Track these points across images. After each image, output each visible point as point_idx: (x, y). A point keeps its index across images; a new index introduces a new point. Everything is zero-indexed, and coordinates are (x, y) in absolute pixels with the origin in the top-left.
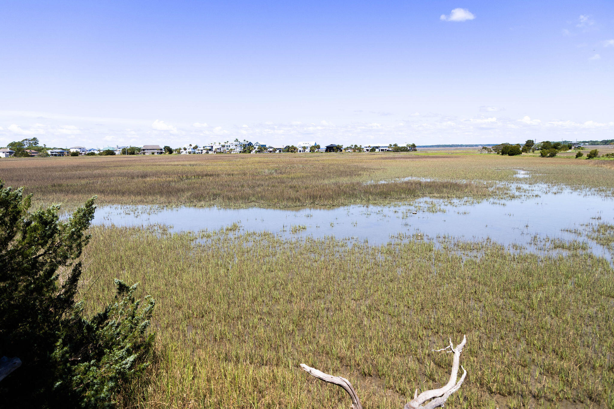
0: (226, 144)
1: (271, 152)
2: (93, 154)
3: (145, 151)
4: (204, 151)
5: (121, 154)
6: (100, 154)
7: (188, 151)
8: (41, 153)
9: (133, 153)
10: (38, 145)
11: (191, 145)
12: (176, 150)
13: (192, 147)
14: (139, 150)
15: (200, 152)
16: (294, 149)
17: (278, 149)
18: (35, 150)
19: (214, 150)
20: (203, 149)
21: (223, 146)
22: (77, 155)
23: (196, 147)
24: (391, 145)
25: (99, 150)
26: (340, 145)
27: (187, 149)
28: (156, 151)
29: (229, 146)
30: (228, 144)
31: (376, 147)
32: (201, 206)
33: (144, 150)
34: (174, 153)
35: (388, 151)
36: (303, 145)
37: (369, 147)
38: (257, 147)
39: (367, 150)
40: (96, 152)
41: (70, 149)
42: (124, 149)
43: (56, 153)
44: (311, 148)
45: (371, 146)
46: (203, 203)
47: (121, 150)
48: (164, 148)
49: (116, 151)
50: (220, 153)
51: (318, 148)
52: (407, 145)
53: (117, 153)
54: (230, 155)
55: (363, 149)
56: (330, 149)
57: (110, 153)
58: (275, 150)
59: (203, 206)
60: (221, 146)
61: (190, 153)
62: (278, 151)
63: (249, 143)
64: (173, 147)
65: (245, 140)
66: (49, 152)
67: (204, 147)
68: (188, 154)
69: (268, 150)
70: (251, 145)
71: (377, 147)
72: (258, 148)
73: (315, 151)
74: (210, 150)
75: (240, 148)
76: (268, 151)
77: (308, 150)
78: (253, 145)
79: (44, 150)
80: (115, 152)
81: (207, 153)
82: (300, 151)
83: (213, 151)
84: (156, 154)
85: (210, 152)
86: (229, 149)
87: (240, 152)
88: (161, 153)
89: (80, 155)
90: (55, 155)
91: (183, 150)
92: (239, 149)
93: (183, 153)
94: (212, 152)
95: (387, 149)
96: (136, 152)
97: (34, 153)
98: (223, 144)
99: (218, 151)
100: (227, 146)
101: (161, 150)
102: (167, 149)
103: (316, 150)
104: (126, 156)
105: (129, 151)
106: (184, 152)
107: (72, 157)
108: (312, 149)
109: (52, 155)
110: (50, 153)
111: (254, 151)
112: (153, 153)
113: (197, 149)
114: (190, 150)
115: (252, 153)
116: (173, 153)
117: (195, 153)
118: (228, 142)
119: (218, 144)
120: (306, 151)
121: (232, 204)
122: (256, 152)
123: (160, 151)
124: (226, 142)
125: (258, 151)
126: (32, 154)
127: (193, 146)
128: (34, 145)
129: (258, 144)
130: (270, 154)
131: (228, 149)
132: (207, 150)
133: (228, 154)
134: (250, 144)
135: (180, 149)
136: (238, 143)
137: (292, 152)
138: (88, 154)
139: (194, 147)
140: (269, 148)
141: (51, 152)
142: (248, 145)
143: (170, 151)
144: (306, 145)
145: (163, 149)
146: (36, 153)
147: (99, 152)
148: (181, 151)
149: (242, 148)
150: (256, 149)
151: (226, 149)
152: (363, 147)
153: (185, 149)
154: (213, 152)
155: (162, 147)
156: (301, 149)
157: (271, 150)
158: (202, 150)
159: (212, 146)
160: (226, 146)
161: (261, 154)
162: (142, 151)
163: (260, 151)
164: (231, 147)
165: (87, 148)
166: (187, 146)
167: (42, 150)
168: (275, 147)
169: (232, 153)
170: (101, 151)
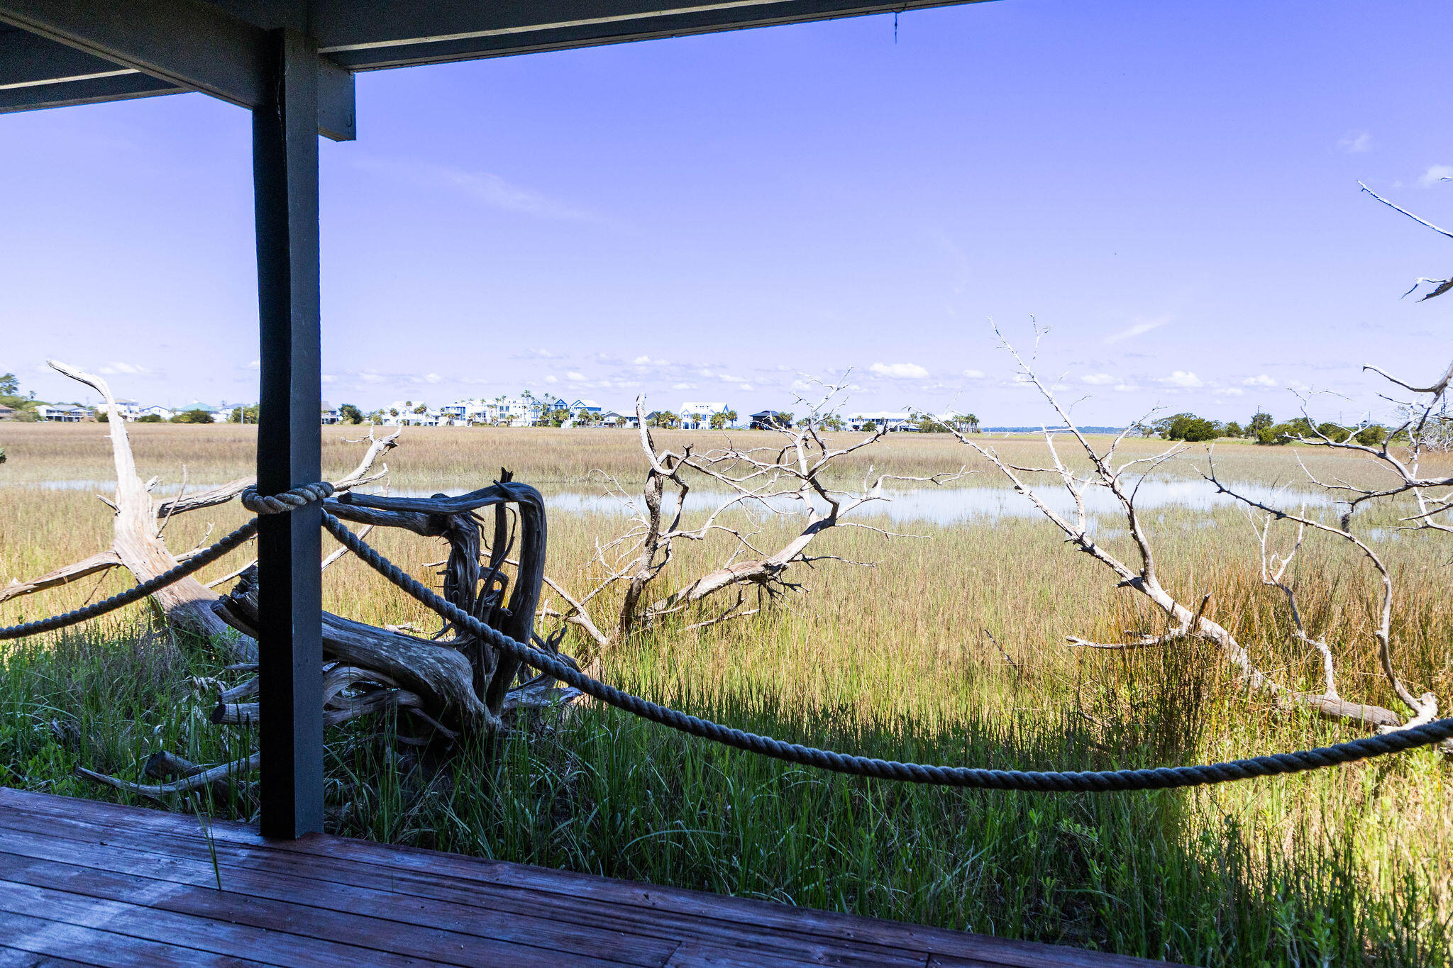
0: (500, 404)
1: (612, 425)
2: (155, 419)
4: (443, 420)
5: (226, 422)
6: (175, 420)
7: (401, 417)
8: (19, 412)
10: (15, 393)
11: (409, 404)
12: (371, 415)
13: (412, 409)
15: (434, 421)
16: (672, 421)
17: (630, 419)
18: (7, 405)
19: (467, 418)
20: (439, 414)
21: (492, 408)
23: (421, 410)
24: (914, 416)
25: (174, 411)
26: (787, 412)
27: (401, 414)
29: (507, 408)
30: (505, 403)
31: (877, 420)
34: (366, 421)
35: (906, 430)
36: (693, 412)
37: (860, 418)
38: (577, 412)
39: (856, 427)
40: (166, 415)
41: (95, 406)
42: (239, 409)
43: (60, 415)
44: (714, 418)
45: (864, 418)
47: (230, 412)
48: (342, 410)
49: (216, 413)
50: (484, 423)
51: (732, 420)
52: (956, 417)
53: (218, 418)
54: (506, 430)
55: (844, 424)
56: (760, 422)
57: (202, 417)
58: (623, 421)
60: (486, 409)
61: (406, 423)
62: (629, 424)
64: (364, 410)
65: (547, 395)
66: (42, 411)
67: (443, 410)
68: (401, 424)
69: (606, 420)
70: (562, 407)
71: (880, 421)
72: (580, 416)
73: (724, 427)
74: (458, 416)
75: (533, 414)
76: (605, 423)
77: (705, 424)
78: (568, 407)
79: (28, 405)
80: (212, 415)
81: (450, 423)
82: (686, 427)
83: (464, 419)
85: (458, 423)
86: (507, 414)
87: (534, 424)
88: (334, 420)
90: (58, 419)
91: (388, 416)
92: (530, 417)
93: (388, 422)
94: (462, 421)
95: (905, 424)
98: (492, 402)
99: (478, 419)
100: (502, 408)
101: (333, 412)
102: (349, 412)
103: (728, 423)
104: (241, 424)
105: (250, 414)
106: (392, 422)
107: (101, 424)
108: (716, 423)
109: (50, 418)
110: (43, 414)
111: (568, 424)
113: (425, 413)
114: (408, 416)
115: (562, 426)
116: (362, 423)
117: (419, 424)
118: (504, 397)
119: (480, 403)
120: (700, 427)
122: (574, 424)
123: (330, 417)
124: (500, 397)
125: (579, 424)
127: (416, 406)
128: (5, 394)
129: (580, 405)
130: (610, 429)
131: (503, 416)
132: (451, 416)
133: (503, 426)
134: (560, 403)
135: (381, 413)
136: (530, 401)
137: (664, 426)
138: (143, 419)
139: (418, 409)
140: (608, 415)
141: (48, 411)
142: (556, 406)
143: (357, 418)
144: (701, 412)
145: (338, 413)
146: (7, 411)
147: (172, 415)
148: (384, 417)
149: (541, 414)
150: (576, 419)
151: (498, 416)
152: (842, 419)
153: (395, 413)
154: (465, 421)
155: (336, 406)
156: (690, 421)
157: (612, 419)
158: (437, 418)
159: (465, 408)
160: (498, 409)
161: (587, 428)
163: (583, 423)
164: (512, 411)
165: (143, 405)
166: (399, 407)
167: (25, 406)
168: (625, 414)
169: (513, 424)
170: (179, 413)
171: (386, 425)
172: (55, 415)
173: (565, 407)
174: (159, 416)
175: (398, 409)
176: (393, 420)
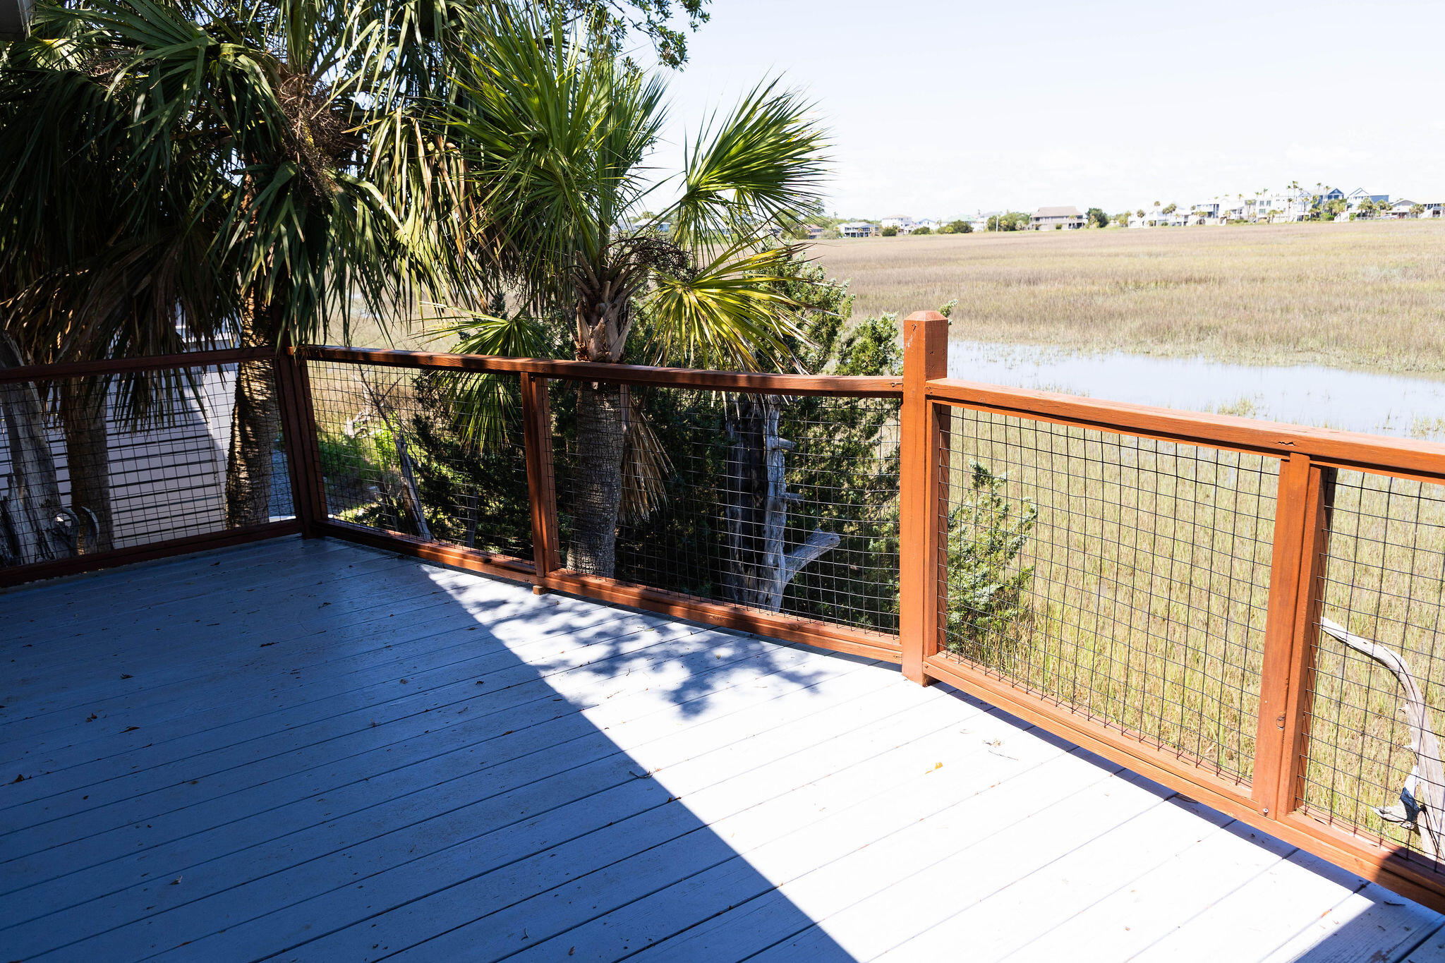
0: (1259, 198)
1: (1402, 215)
2: (925, 231)
3: (1041, 222)
4: (1193, 220)
5: (985, 231)
6: (941, 232)
7: (1147, 218)
8: (827, 231)
9: (1013, 229)
10: (823, 214)
11: (1157, 204)
12: (1117, 218)
13: (1161, 209)
14: (1027, 219)
15: (1182, 220)
17: (1429, 207)
18: (818, 225)
19: (1221, 215)
20: (1188, 212)
21: (1250, 203)
22: (894, 235)
23: (1171, 210)
25: (939, 223)
27: (1148, 215)
28: (1068, 221)
29: (1269, 203)
30: (1267, 197)
32: (1163, 354)
33: (1038, 219)
34: (1111, 224)
38: (1357, 202)
40: (933, 227)
41: (880, 222)
42: (994, 218)
43: (855, 231)
46: (1168, 347)
47: (986, 219)
48: (1089, 214)
49: (974, 222)
50: (1241, 220)
53: (975, 227)
54: (1267, 228)
57: (963, 228)
58: (1419, 210)
59: (1167, 355)
60: (1243, 204)
61: (1153, 224)
62: (1428, 213)
63: (1333, 192)
64: (1109, 211)
65: (1319, 184)
66: (842, 229)
67: (1193, 208)
68: (1147, 226)
69: (1395, 210)
70: (1336, 197)
72: (1361, 206)
74: (1210, 214)
75: (1300, 207)
76: (1394, 214)
78: (1345, 197)
79: (832, 224)
80: (972, 225)
81: (1201, 223)
83: (1217, 217)
84: (1065, 228)
85: (1209, 221)
86: (1268, 209)
87: (1301, 219)
88: (1079, 225)
89: (899, 235)
90: (853, 235)
91: (1134, 217)
92: (1297, 210)
93: (1134, 224)
94: (1215, 220)
96: (1019, 224)
97: (814, 231)
98: (1251, 197)
99: (1233, 217)
100: (1262, 203)
101: (1080, 217)
102: (1095, 215)
104: (996, 233)
105: (1004, 223)
106: (1137, 223)
107: (885, 238)
109: (848, 234)
110: (843, 231)
111: (1344, 217)
112: (1059, 228)
113: (1174, 213)
114: (1155, 217)
115: (1337, 220)
116: (1108, 226)
117: (1166, 224)
118: (1265, 190)
119: (1236, 198)
121: (1247, 353)
122: (1352, 217)
123: (1076, 221)
124: (1261, 191)
125: (1359, 216)
126: (813, 234)
127: (1164, 205)
129: (1362, 194)
130: (1399, 221)
131: (1262, 211)
132: (1203, 214)
133: (1263, 223)
134: (1336, 194)
135: (1128, 215)
136: (1298, 193)
138: (916, 232)
139: (1167, 209)
140: (1399, 204)
141: (846, 228)
142: (1330, 197)
143: (1103, 221)
145: (1085, 216)
146: (818, 231)
147: (937, 227)
148: (1130, 219)
149: (1309, 207)
150: (1354, 210)
151: (1257, 211)
153: (1141, 214)
154: (1218, 220)
155: (1083, 211)
157: (1404, 209)
158: (1186, 217)
159: (1218, 205)
160: (1258, 204)
161: (1368, 222)
162: (1035, 222)
163: (1364, 215)
164: (1274, 206)
165: (916, 219)
166: (1147, 207)
167: (830, 225)
168: (1421, 201)
169: (1275, 220)
170: (944, 225)
171: (1131, 227)
172: (851, 231)
173: (1340, 198)
174: (928, 229)
175: (1145, 210)
176: (1139, 221)
